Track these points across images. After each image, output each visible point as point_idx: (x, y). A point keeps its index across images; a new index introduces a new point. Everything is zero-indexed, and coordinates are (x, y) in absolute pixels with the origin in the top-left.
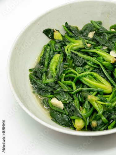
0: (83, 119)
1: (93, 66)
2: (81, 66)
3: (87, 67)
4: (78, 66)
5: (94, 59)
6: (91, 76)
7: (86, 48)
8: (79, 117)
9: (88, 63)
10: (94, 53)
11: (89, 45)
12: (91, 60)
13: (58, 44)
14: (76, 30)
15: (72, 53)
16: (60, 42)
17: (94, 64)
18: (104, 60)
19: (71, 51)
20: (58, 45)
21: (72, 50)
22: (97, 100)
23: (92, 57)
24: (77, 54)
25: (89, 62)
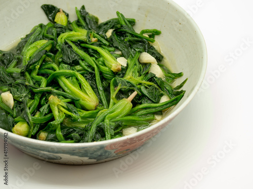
0: (28, 123)
1: (86, 68)
2: (69, 64)
3: (78, 67)
4: (66, 63)
5: (91, 60)
6: (75, 80)
7: (88, 42)
8: (24, 119)
9: (80, 62)
10: (96, 52)
11: (94, 40)
12: (86, 59)
13: (55, 28)
14: (93, 21)
15: (66, 43)
16: (60, 28)
17: (90, 66)
18: (104, 64)
19: (67, 41)
20: (54, 31)
21: (68, 39)
22: (62, 106)
23: (92, 56)
24: (71, 47)
25: (84, 62)
